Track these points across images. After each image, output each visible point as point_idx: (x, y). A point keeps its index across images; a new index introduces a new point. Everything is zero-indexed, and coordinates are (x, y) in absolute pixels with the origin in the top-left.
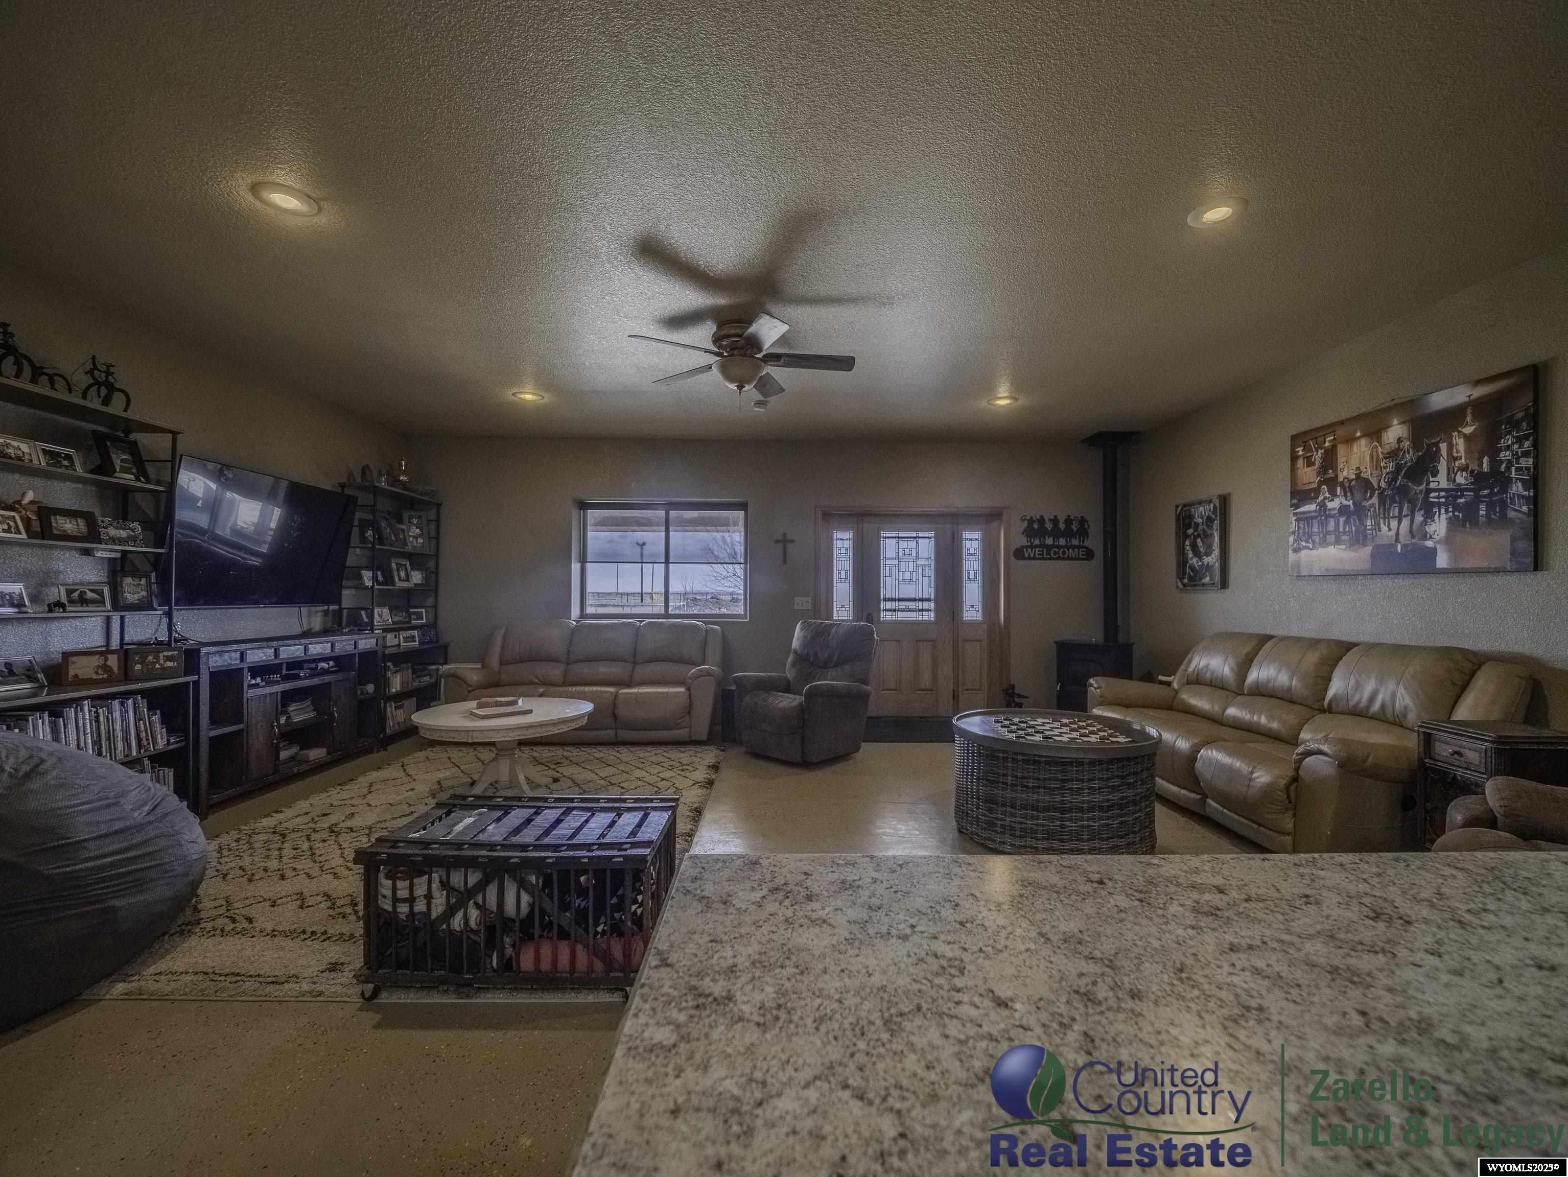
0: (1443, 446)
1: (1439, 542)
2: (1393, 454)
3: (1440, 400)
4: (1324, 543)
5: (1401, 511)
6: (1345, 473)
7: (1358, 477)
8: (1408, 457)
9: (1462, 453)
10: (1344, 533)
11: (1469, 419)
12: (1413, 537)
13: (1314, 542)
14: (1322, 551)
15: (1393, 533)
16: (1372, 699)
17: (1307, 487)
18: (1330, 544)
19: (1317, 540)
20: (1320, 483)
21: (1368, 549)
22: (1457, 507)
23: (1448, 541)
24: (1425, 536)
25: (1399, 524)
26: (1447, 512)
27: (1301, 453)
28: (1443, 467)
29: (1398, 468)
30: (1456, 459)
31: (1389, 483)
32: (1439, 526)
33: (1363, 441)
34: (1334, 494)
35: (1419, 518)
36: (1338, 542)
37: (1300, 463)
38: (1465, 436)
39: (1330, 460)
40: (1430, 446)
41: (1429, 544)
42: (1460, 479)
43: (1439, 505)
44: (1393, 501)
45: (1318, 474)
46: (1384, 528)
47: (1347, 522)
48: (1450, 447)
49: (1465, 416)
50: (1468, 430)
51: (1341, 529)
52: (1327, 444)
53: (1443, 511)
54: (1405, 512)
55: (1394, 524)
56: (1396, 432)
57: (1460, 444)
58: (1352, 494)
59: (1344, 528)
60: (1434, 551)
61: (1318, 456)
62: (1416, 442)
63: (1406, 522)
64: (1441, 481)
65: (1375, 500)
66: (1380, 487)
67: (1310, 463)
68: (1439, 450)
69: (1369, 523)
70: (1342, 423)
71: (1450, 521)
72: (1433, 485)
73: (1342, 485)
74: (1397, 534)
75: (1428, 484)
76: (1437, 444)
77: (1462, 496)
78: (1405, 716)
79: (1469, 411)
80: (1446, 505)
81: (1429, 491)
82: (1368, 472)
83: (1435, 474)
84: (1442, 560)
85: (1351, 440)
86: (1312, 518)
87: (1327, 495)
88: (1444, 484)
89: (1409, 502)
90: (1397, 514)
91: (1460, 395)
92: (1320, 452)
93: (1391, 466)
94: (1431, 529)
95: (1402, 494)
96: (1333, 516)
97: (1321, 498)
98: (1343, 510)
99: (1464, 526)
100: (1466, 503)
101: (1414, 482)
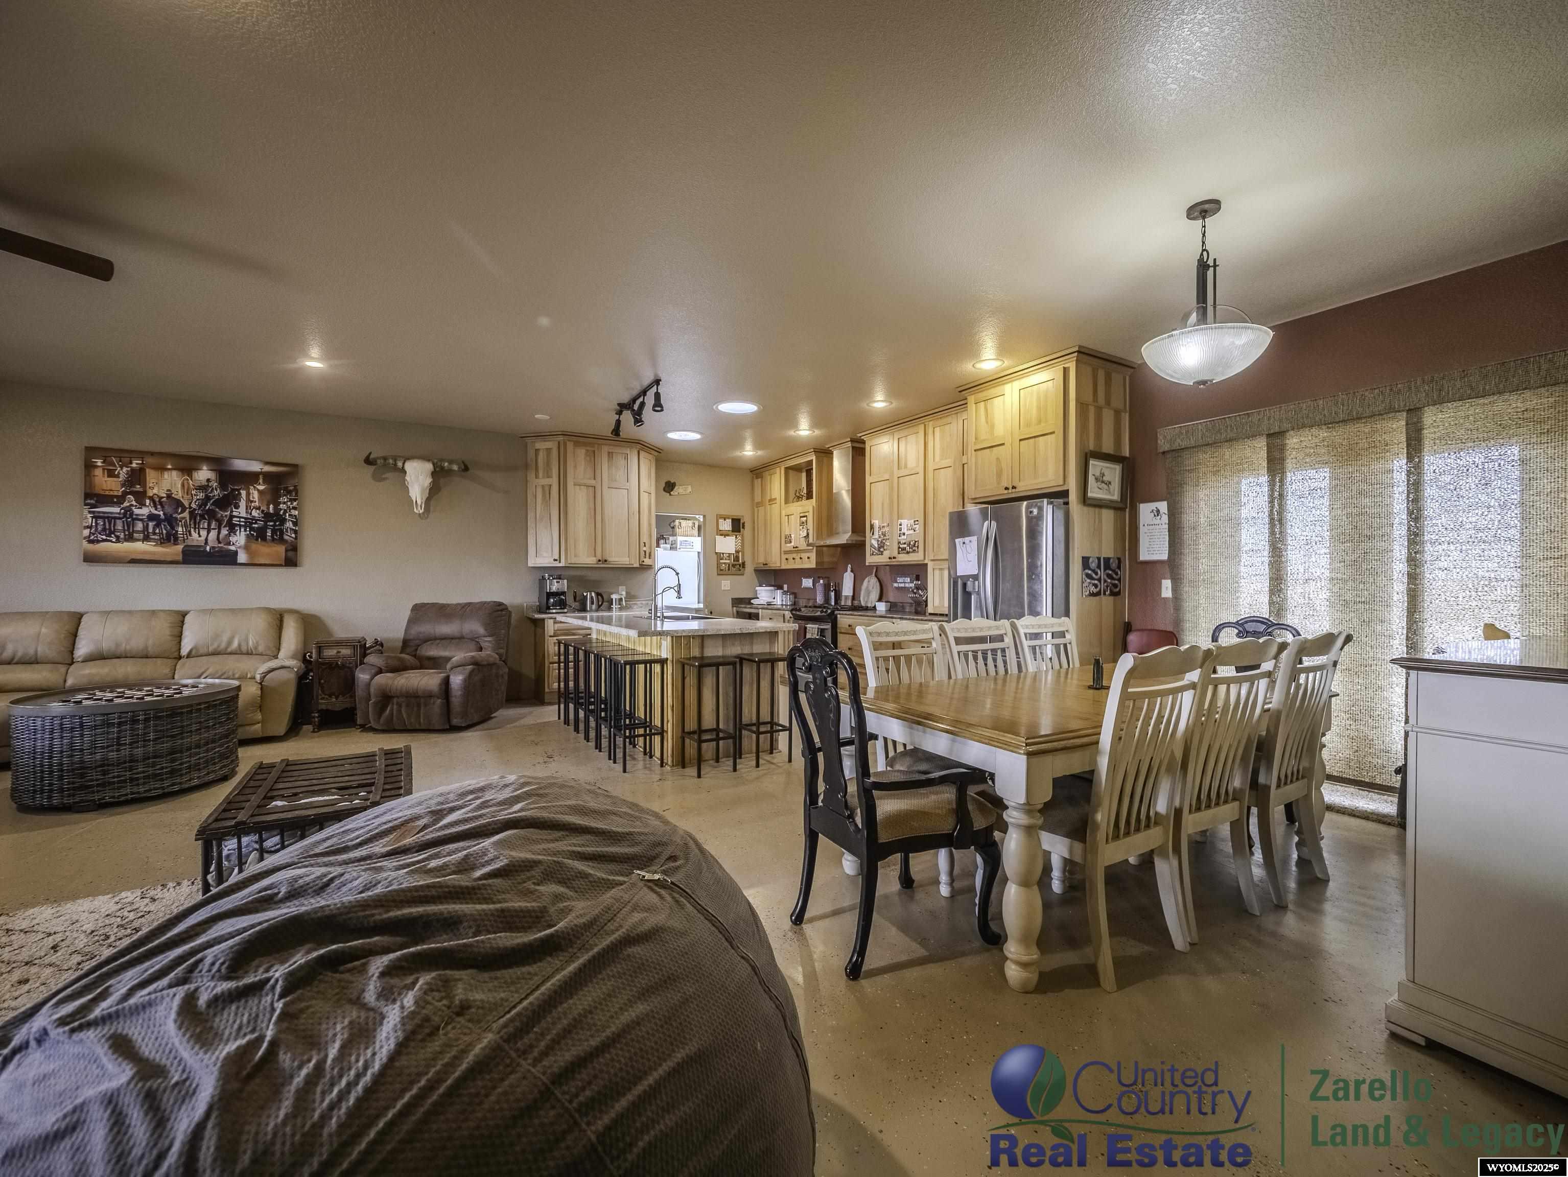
0: (243, 493)
1: (240, 547)
2: (202, 488)
3: (240, 465)
4: (130, 538)
5: (209, 525)
6: (155, 491)
7: (169, 496)
8: (216, 493)
9: (256, 499)
10: (154, 534)
11: (261, 481)
12: (220, 543)
13: (118, 537)
14: (127, 545)
15: (203, 538)
16: (230, 643)
17: (107, 493)
18: (138, 540)
19: (122, 536)
20: (125, 494)
21: (180, 547)
22: (252, 529)
23: (246, 548)
24: (229, 543)
25: (208, 533)
26: (245, 530)
27: (99, 464)
28: (243, 504)
29: (208, 498)
30: (252, 502)
31: (200, 506)
32: (240, 539)
33: (174, 473)
34: (142, 505)
35: (224, 532)
36: (146, 538)
37: (98, 472)
38: (258, 490)
39: (137, 477)
40: (233, 490)
41: (232, 548)
42: (255, 513)
43: (240, 526)
44: (203, 517)
45: (123, 485)
46: (195, 535)
47: (158, 525)
48: (248, 494)
49: (258, 480)
50: (261, 488)
51: (151, 530)
52: (134, 465)
53: (242, 530)
54: (213, 526)
55: (204, 533)
56: (204, 474)
57: (255, 495)
58: (163, 507)
59: (154, 529)
60: (236, 553)
61: (123, 473)
62: (223, 485)
63: (213, 534)
64: (242, 511)
65: (186, 514)
66: (190, 508)
67: (111, 474)
68: (240, 494)
69: (180, 529)
70: (152, 454)
71: (248, 536)
72: (234, 514)
73: (151, 498)
74: (206, 540)
75: (232, 512)
76: (238, 490)
77: (256, 523)
78: (256, 648)
79: (261, 476)
80: (245, 527)
81: (232, 517)
82: (178, 494)
83: (237, 507)
84: (242, 557)
85: (162, 469)
86: (115, 518)
87: (134, 503)
88: (244, 514)
89: (217, 520)
90: (206, 525)
91: (255, 467)
92: (125, 469)
93: (201, 495)
94: (233, 539)
95: (211, 515)
96: (141, 520)
97: (126, 504)
98: (151, 517)
99: (257, 540)
100: (258, 528)
101: (221, 509)
